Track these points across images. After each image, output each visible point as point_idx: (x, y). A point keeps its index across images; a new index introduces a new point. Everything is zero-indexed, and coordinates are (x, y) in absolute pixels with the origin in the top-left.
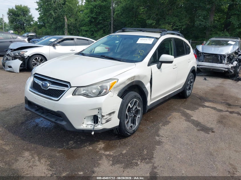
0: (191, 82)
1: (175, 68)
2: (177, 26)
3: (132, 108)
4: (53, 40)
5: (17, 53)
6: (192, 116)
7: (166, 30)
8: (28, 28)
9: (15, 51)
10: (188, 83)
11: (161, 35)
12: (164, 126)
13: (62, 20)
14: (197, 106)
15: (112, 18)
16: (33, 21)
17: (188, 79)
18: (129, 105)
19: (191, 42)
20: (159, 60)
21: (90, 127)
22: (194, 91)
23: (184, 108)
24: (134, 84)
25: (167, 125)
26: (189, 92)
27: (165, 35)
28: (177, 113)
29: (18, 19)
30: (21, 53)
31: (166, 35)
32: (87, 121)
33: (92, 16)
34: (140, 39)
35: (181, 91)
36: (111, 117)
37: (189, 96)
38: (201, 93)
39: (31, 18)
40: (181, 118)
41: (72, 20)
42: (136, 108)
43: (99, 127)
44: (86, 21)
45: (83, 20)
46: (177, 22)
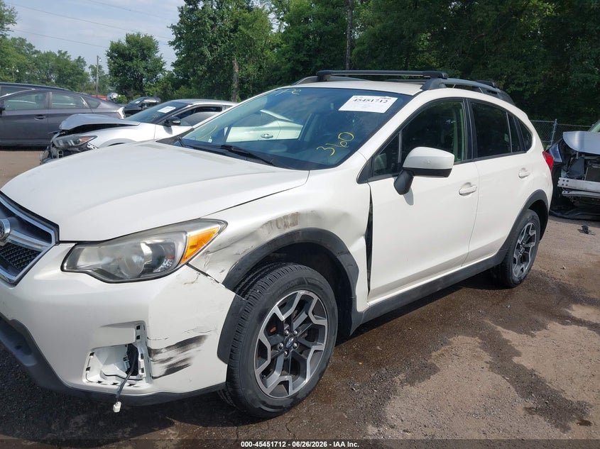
0: (530, 239)
1: (468, 194)
2: (519, 85)
3: (289, 320)
4: (166, 109)
5: (72, 141)
6: (518, 354)
7: (443, 75)
8: (150, 86)
9: (68, 136)
10: (519, 241)
11: (424, 89)
12: (412, 384)
13: (227, 68)
14: (540, 318)
15: (347, 64)
16: (161, 70)
17: (518, 231)
18: (275, 309)
19: (557, 126)
20: (404, 166)
21: (109, 385)
22: (538, 265)
23: (493, 322)
24: (297, 240)
25: (422, 379)
26: (522, 270)
27: (437, 87)
28: (468, 339)
29: (130, 67)
30: (81, 140)
31: (441, 88)
32: (107, 363)
33: (298, 58)
34: (354, 98)
35: (493, 264)
36: (187, 356)
37: (521, 281)
38: (562, 274)
39: (158, 66)
40: (479, 358)
41: (251, 68)
42: (308, 320)
43: (143, 387)
44: (284, 71)
45: (277, 69)
46: (518, 72)
